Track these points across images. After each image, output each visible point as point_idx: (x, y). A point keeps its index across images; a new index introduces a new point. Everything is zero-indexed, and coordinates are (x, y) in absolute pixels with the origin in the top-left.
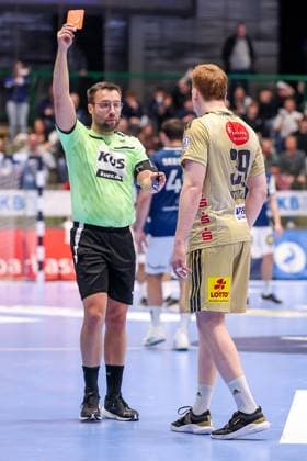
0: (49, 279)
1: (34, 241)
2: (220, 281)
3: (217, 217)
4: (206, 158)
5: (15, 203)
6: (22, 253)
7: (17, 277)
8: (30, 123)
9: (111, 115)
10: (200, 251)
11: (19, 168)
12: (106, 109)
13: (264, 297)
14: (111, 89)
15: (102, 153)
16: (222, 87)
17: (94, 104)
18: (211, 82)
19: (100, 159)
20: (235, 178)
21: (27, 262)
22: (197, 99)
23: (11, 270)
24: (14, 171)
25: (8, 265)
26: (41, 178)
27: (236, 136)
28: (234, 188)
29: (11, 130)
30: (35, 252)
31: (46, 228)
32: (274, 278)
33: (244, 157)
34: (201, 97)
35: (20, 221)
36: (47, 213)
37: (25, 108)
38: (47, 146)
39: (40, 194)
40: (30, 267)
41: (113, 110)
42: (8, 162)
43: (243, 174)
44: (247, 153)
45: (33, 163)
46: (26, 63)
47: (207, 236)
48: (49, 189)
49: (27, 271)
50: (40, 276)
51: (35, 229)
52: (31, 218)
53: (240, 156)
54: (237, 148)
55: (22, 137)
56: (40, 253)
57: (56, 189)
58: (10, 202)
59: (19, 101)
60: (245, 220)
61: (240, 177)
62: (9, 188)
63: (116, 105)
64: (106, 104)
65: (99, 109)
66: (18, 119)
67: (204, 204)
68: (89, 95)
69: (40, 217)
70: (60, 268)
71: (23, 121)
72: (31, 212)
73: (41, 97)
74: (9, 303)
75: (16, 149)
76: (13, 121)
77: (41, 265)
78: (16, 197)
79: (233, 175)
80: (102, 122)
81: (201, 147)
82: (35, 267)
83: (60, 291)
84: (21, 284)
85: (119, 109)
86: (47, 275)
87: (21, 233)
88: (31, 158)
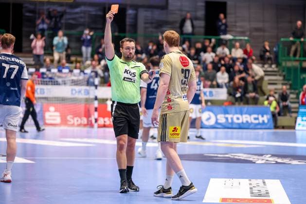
0: (99, 126)
1: (94, 109)
2: (175, 128)
3: (175, 99)
4: (170, 73)
5: (85, 92)
6: (88, 115)
7: (85, 125)
8: (92, 56)
9: (131, 53)
10: (166, 114)
11: (87, 76)
12: (128, 50)
13: (197, 137)
14: (130, 41)
15: (126, 70)
16: (177, 41)
17: (123, 48)
18: (172, 38)
19: (125, 73)
20: (183, 82)
21: (90, 119)
22: (166, 46)
23: (83, 122)
24: (84, 78)
25: (81, 120)
26: (97, 81)
27: (184, 63)
28: (183, 86)
29: (83, 59)
30: (94, 115)
31: (99, 104)
32: (202, 128)
33: (187, 72)
34: (168, 45)
35: (87, 100)
36: (99, 97)
37: (90, 49)
38: (100, 66)
39: (96, 88)
40: (91, 121)
41: (131, 51)
42: (82, 74)
43: (186, 80)
44: (189, 70)
45: (93, 74)
46: (91, 29)
47: (170, 108)
48: (100, 86)
49: (90, 123)
50: (96, 125)
51: (94, 104)
52: (92, 99)
53: (185, 72)
54: (185, 68)
55: (89, 62)
56: (96, 115)
57: (103, 86)
58: (83, 92)
59: (87, 46)
60: (187, 101)
61: (185, 81)
62: (82, 85)
63: (133, 49)
64: (128, 48)
65: (125, 50)
66: (87, 54)
67: (169, 93)
68: (120, 44)
69: (96, 98)
70: (105, 122)
71: (89, 55)
72: (92, 96)
73: (97, 44)
74: (82, 137)
75: (85, 68)
76: (84, 55)
77: (96, 120)
78: (85, 90)
79: (182, 80)
80: (126, 56)
81: (169, 67)
82: (93, 121)
83: (104, 131)
84: (87, 129)
85: (134, 50)
86: (99, 125)
87: (88, 106)
88: (92, 72)
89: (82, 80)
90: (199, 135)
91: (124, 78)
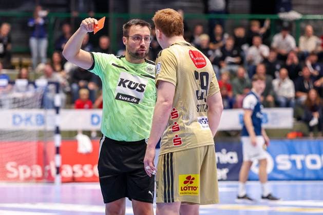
0: (65, 181)
1: (53, 150)
2: (189, 178)
3: (186, 126)
4: (175, 80)
5: (37, 120)
6: (43, 160)
7: (38, 179)
8: (49, 55)
9: (142, 47)
10: (172, 153)
12: (137, 42)
13: (263, 198)
14: (143, 25)
15: (122, 80)
17: (128, 37)
20: (199, 95)
21: (47, 168)
23: (34, 174)
24: (36, 94)
25: (32, 170)
26: (59, 99)
27: (197, 61)
29: (34, 60)
30: (54, 160)
31: (63, 140)
32: (249, 180)
33: (205, 77)
34: (163, 36)
35: (41, 134)
36: (63, 127)
37: (44, 43)
38: (63, 73)
39: (57, 112)
40: (49, 172)
42: (31, 87)
43: (204, 91)
44: (207, 74)
45: (52, 87)
46: (45, 6)
47: (177, 141)
49: (47, 174)
50: (58, 179)
51: (53, 141)
52: (50, 132)
53: (202, 77)
54: (200, 70)
55: (42, 66)
56: (58, 160)
57: (70, 108)
58: (33, 119)
61: (202, 93)
62: (32, 108)
63: (146, 39)
64: (138, 37)
66: (39, 53)
69: (57, 131)
70: (74, 172)
71: (43, 53)
72: (50, 127)
73: (57, 34)
74: (32, 201)
75: (37, 76)
76: (35, 54)
77: (59, 170)
78: (37, 116)
82: (54, 171)
83: (74, 188)
84: (41, 186)
86: (63, 178)
87: (42, 144)
88: (49, 83)
89: (33, 98)
90: (266, 194)
91: (119, 94)
